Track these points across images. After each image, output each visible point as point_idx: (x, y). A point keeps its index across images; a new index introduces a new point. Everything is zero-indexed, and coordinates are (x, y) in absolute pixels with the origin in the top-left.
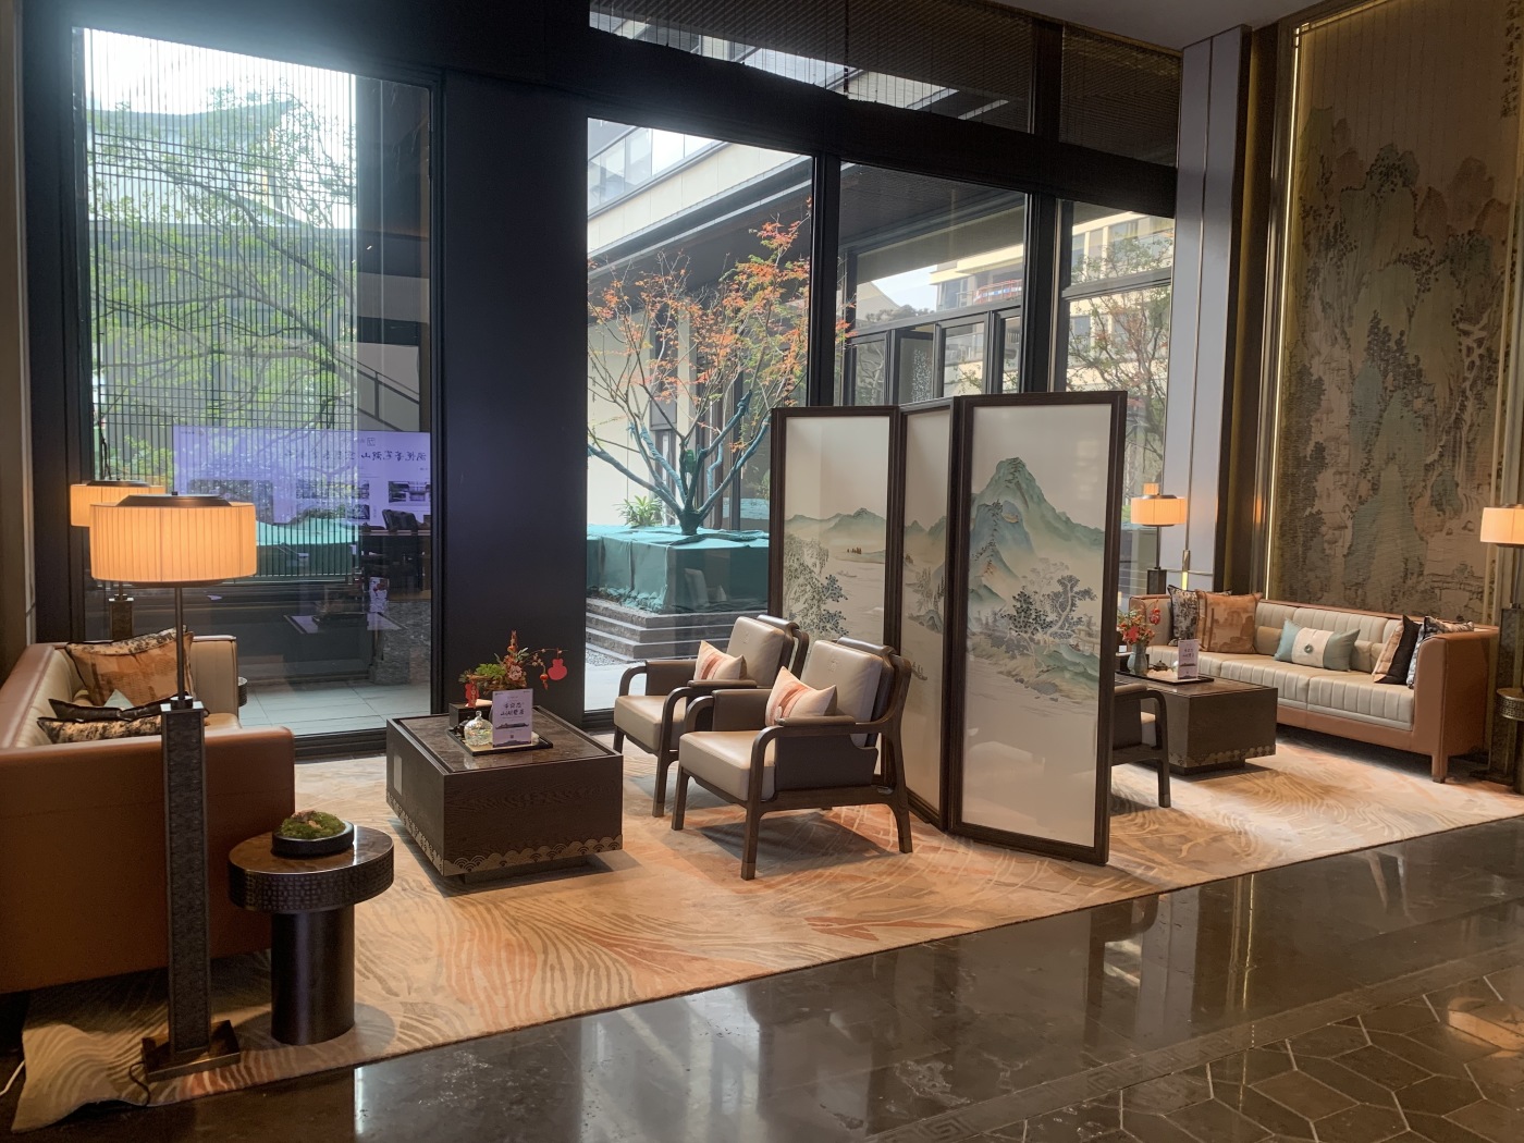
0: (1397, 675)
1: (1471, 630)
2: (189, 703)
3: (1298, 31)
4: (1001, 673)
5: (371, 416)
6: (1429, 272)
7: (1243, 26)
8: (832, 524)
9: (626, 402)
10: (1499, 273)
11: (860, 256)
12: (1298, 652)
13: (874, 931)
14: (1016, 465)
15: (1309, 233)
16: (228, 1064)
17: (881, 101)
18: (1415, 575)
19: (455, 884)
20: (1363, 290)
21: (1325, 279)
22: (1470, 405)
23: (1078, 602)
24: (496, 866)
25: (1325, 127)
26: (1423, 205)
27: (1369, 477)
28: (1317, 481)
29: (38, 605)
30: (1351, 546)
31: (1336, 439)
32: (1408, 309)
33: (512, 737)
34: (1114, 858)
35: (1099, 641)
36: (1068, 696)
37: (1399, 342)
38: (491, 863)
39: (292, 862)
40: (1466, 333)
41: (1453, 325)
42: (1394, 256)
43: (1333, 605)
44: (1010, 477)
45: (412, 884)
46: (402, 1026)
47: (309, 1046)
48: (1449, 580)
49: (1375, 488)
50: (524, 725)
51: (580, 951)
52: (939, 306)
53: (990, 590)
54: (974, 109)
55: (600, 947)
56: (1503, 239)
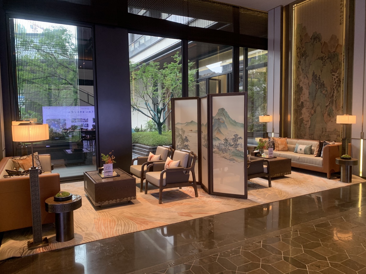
0: (319, 155)
1: (334, 144)
2: (35, 168)
3: (294, 6)
4: (221, 157)
5: (87, 103)
6: (325, 61)
7: (281, 5)
8: (186, 124)
9: (144, 97)
10: (341, 61)
11: (199, 61)
12: (298, 150)
13: (192, 215)
14: (223, 109)
15: (298, 53)
16: (46, 246)
17: (197, 26)
18: (325, 132)
19: (98, 208)
20: (311, 66)
21: (302, 64)
22: (335, 91)
23: (238, 140)
24: (107, 204)
25: (301, 28)
26: (323, 45)
27: (314, 109)
28: (302, 110)
29: (6, 149)
30: (310, 125)
31: (306, 101)
32: (321, 70)
33: (108, 174)
34: (249, 197)
35: (244, 148)
36: (237, 161)
37: (319, 78)
38: (106, 203)
39: (59, 202)
40: (334, 75)
41: (331, 73)
42: (317, 58)
43: (307, 139)
44: (222, 112)
45: (90, 208)
46: (85, 237)
47: (64, 242)
48: (332, 132)
49: (315, 112)
50: (111, 172)
51: (126, 221)
52: (222, 72)
53: (218, 138)
54: (221, 27)
55: (130, 220)
56: (341, 53)
